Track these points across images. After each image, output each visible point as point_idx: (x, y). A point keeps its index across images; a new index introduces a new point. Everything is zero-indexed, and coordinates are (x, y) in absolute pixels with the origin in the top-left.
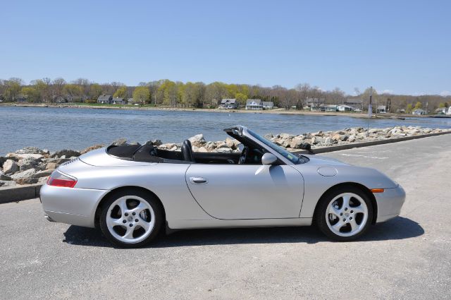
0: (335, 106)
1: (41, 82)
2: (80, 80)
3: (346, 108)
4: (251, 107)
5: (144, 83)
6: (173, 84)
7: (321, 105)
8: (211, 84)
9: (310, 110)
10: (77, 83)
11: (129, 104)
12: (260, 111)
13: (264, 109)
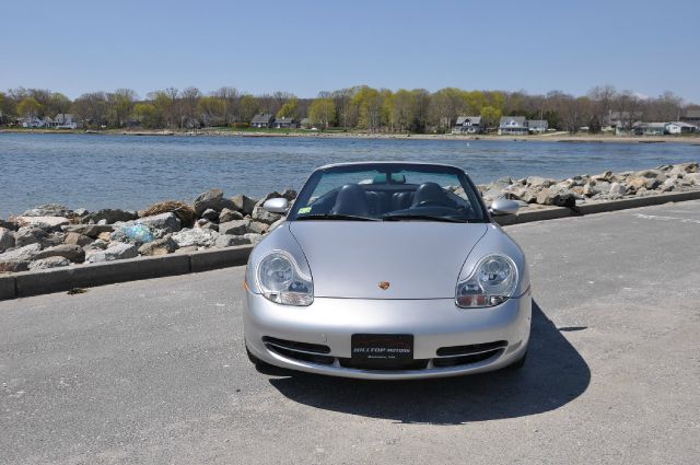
0: (662, 125)
1: (163, 95)
2: (224, 90)
3: (683, 128)
4: (509, 130)
5: (327, 93)
6: (375, 94)
7: (636, 124)
8: (439, 92)
9: (614, 133)
10: (220, 95)
11: (302, 128)
12: (523, 138)
13: (531, 133)
